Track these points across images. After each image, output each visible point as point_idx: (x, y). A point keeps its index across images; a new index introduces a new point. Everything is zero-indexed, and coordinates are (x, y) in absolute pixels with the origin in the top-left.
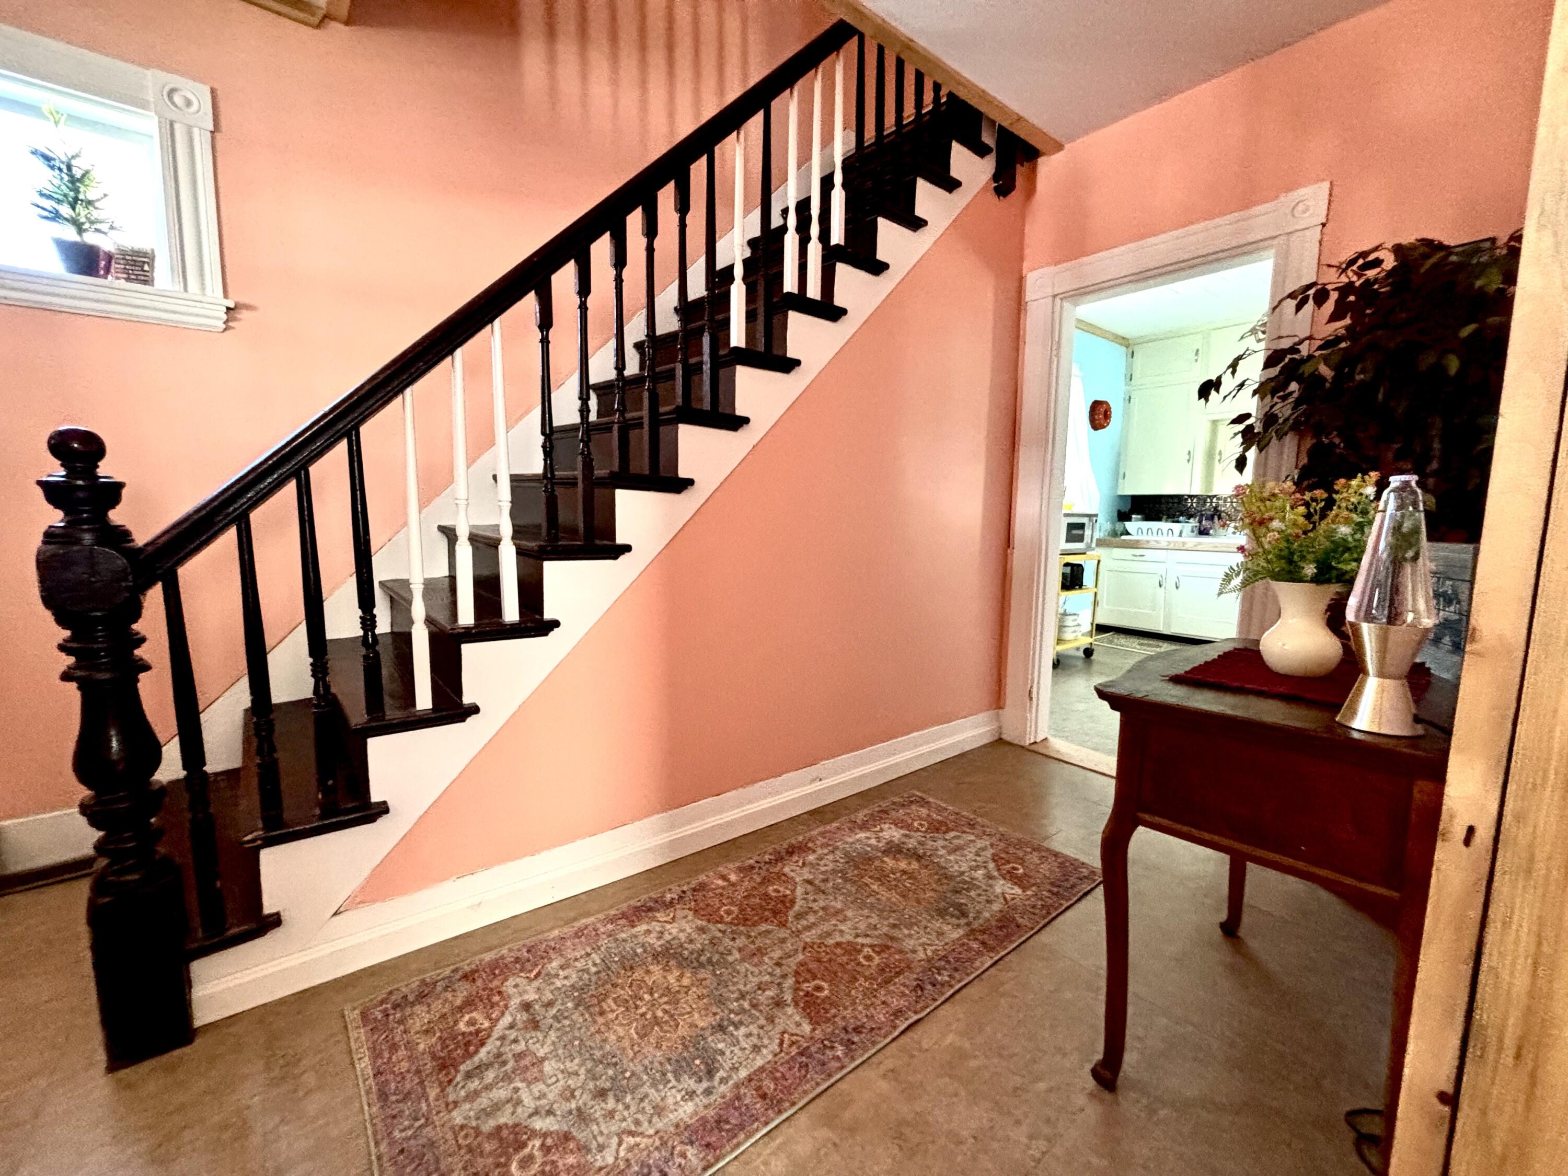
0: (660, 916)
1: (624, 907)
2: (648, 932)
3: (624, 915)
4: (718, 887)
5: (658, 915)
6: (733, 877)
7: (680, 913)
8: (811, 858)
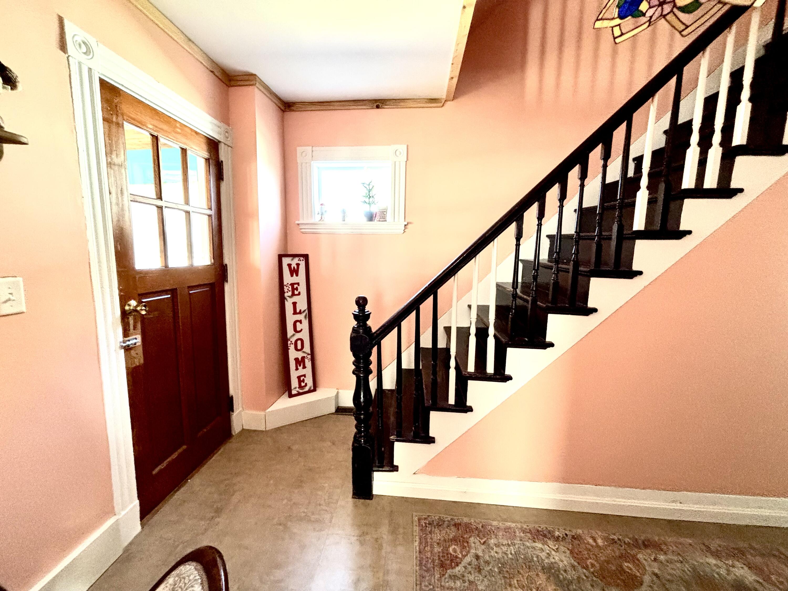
0: (550, 543)
1: (531, 526)
2: (542, 550)
3: (530, 532)
4: (588, 543)
5: (549, 542)
6: (600, 542)
7: (562, 548)
8: (662, 557)
